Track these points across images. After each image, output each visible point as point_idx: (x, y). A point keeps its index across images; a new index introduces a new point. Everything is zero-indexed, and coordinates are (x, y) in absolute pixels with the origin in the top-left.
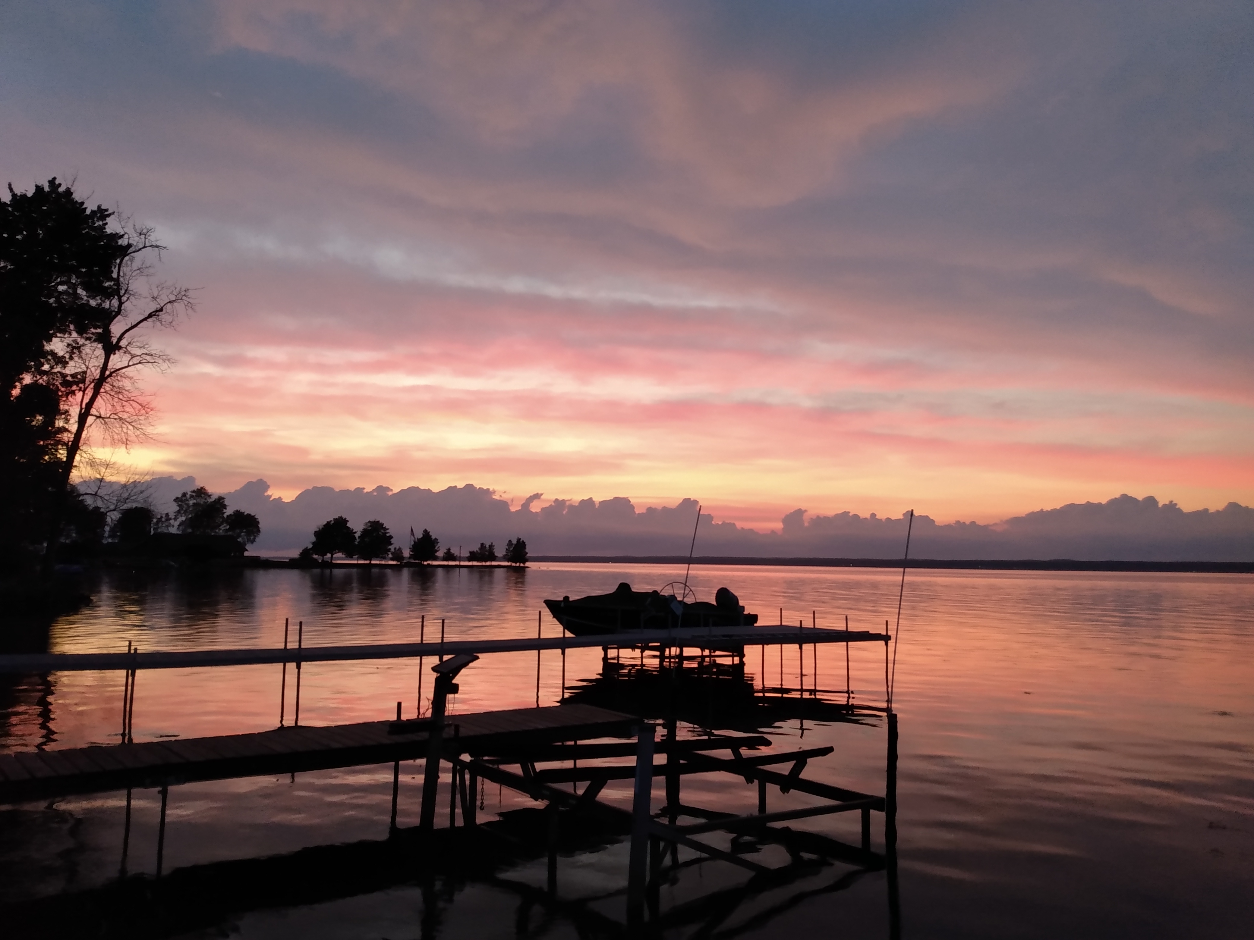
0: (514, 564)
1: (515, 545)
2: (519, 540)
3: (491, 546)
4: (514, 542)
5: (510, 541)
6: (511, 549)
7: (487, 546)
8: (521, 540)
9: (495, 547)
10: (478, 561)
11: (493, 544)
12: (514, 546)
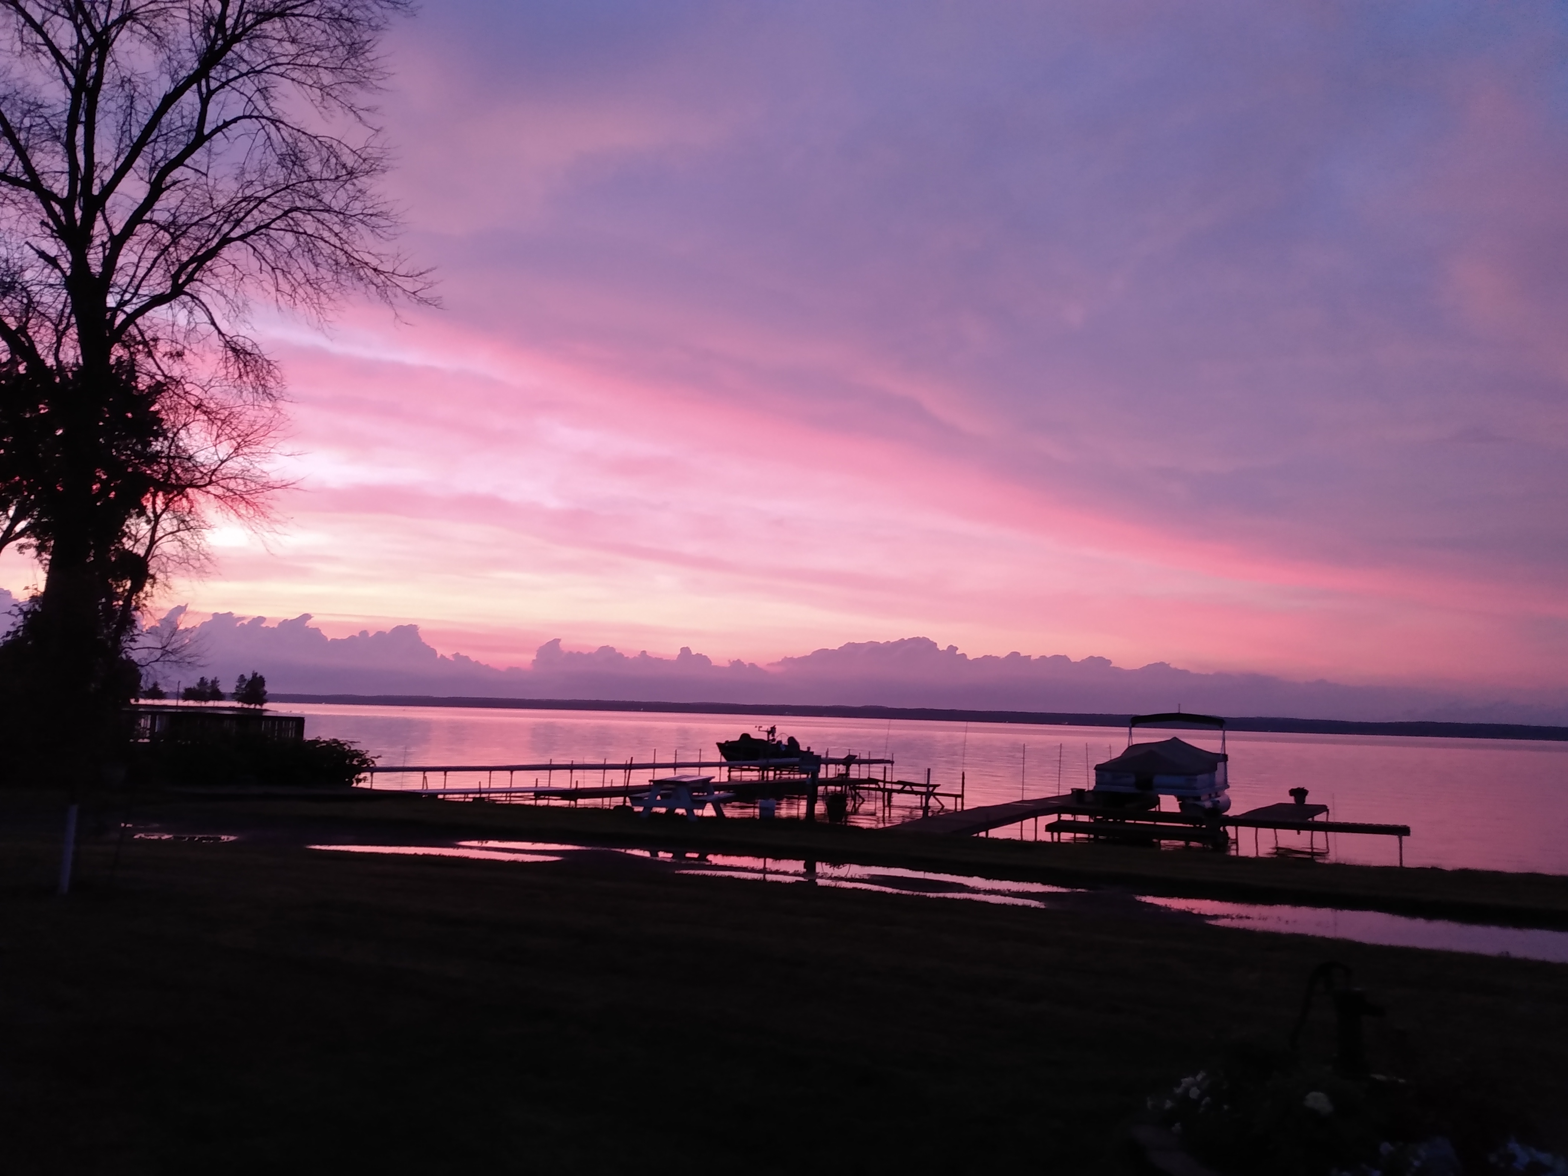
0: (246, 706)
1: (249, 682)
2: (255, 675)
3: (214, 682)
4: (249, 677)
5: (242, 676)
6: (244, 686)
7: (209, 682)
8: (258, 676)
9: (219, 683)
10: (195, 699)
11: (218, 680)
12: (246, 682)
